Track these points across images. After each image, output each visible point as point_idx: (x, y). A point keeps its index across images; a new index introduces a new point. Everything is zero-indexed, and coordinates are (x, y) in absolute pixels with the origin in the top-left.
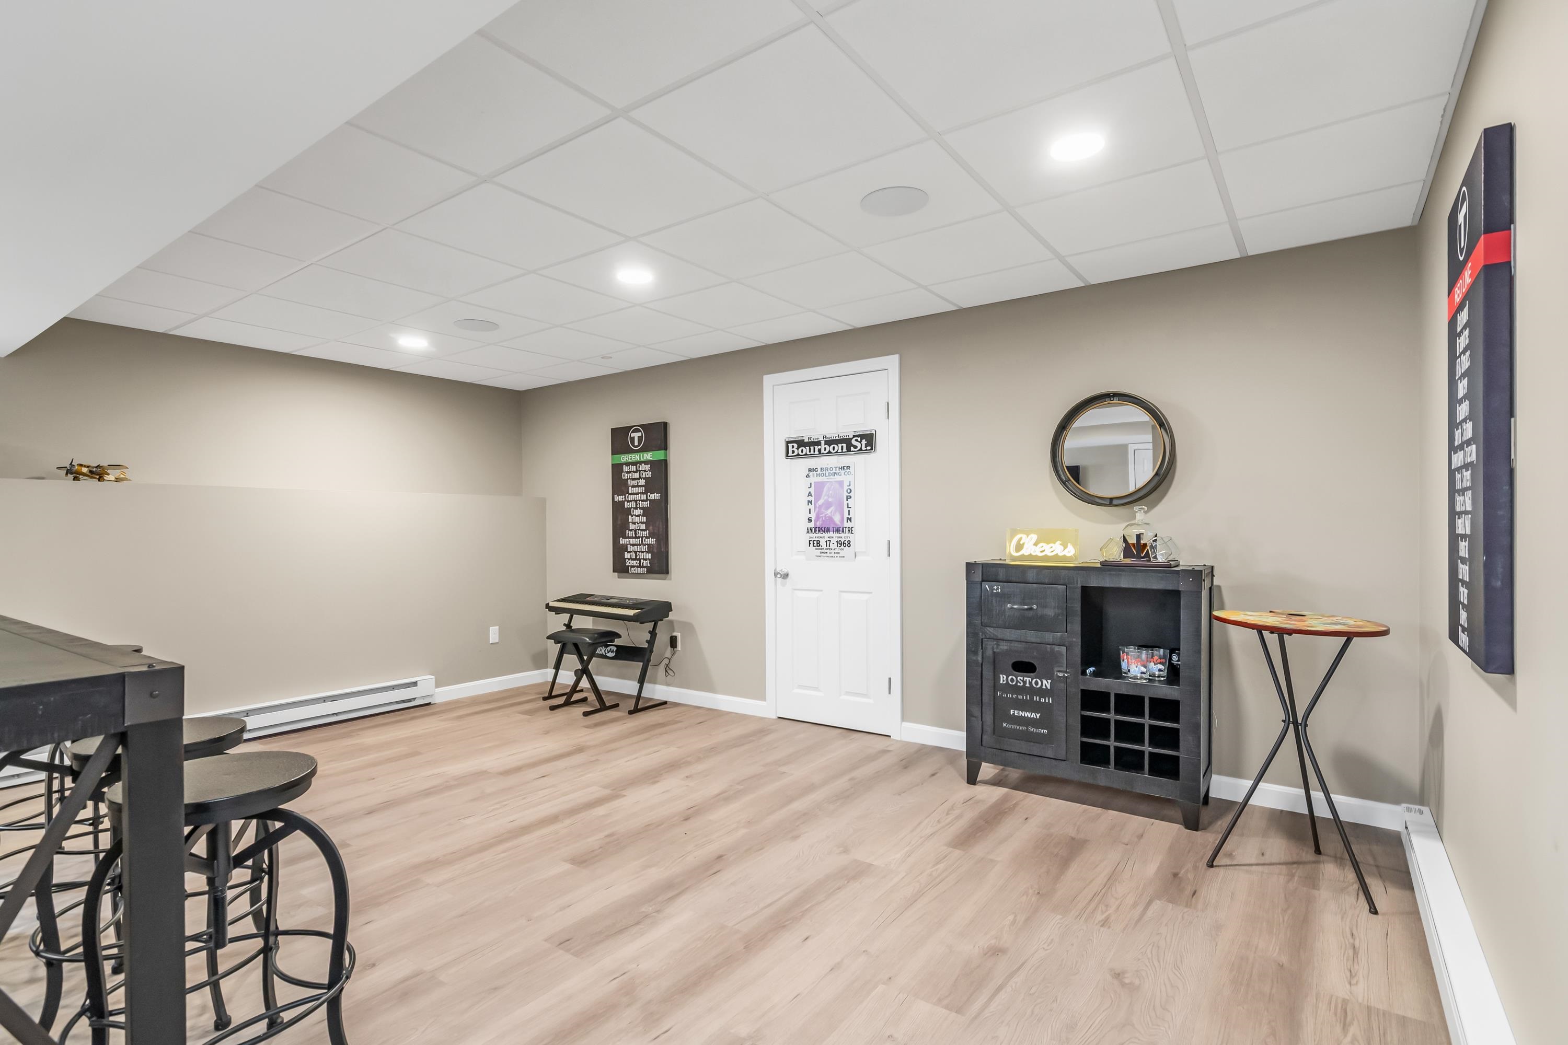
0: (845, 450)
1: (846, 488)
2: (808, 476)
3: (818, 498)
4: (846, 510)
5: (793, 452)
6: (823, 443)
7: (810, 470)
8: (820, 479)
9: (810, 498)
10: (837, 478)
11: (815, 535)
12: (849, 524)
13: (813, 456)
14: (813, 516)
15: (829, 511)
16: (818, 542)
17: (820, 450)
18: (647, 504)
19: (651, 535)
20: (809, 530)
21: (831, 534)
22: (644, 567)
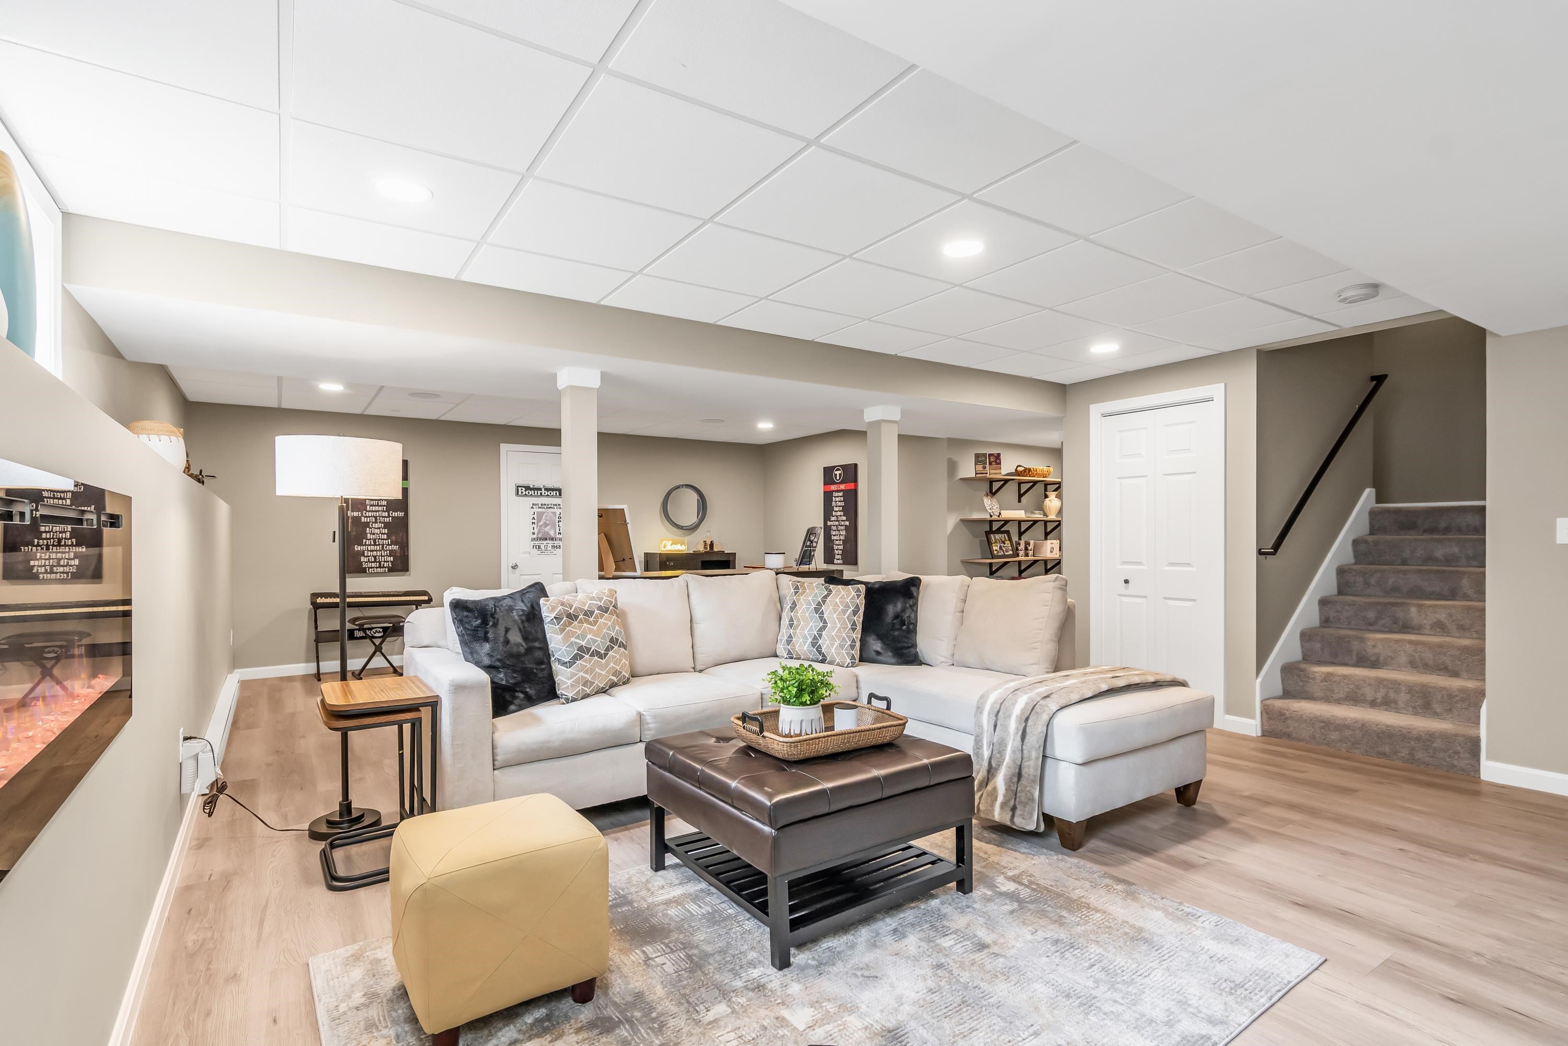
0: (558, 495)
1: (557, 516)
2: (532, 508)
3: (539, 521)
4: (558, 528)
5: (522, 493)
6: (543, 489)
7: (533, 504)
8: (541, 510)
9: (534, 521)
10: (552, 510)
11: (537, 542)
12: (560, 536)
13: (537, 496)
14: (536, 531)
15: (547, 528)
16: (539, 547)
17: (541, 493)
18: (387, 520)
19: (392, 543)
20: (533, 540)
21: (548, 542)
22: (385, 567)
